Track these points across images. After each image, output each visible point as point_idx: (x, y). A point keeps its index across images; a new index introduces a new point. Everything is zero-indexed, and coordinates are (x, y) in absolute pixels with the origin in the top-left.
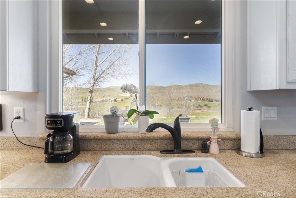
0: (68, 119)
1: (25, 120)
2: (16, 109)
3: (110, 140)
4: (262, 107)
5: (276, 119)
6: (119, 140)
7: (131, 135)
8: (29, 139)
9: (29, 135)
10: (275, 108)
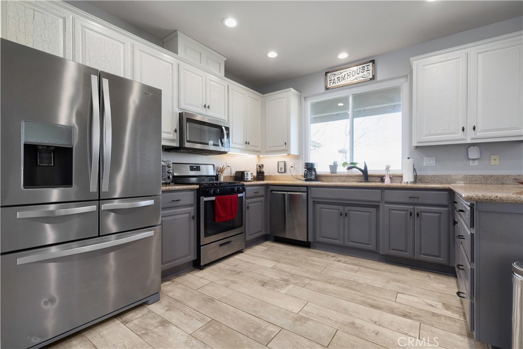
0: (312, 165)
1: (294, 168)
2: (291, 163)
3: (332, 176)
4: (424, 158)
5: (434, 165)
6: (336, 176)
7: (342, 174)
8: (296, 176)
9: (296, 174)
10: (434, 158)
